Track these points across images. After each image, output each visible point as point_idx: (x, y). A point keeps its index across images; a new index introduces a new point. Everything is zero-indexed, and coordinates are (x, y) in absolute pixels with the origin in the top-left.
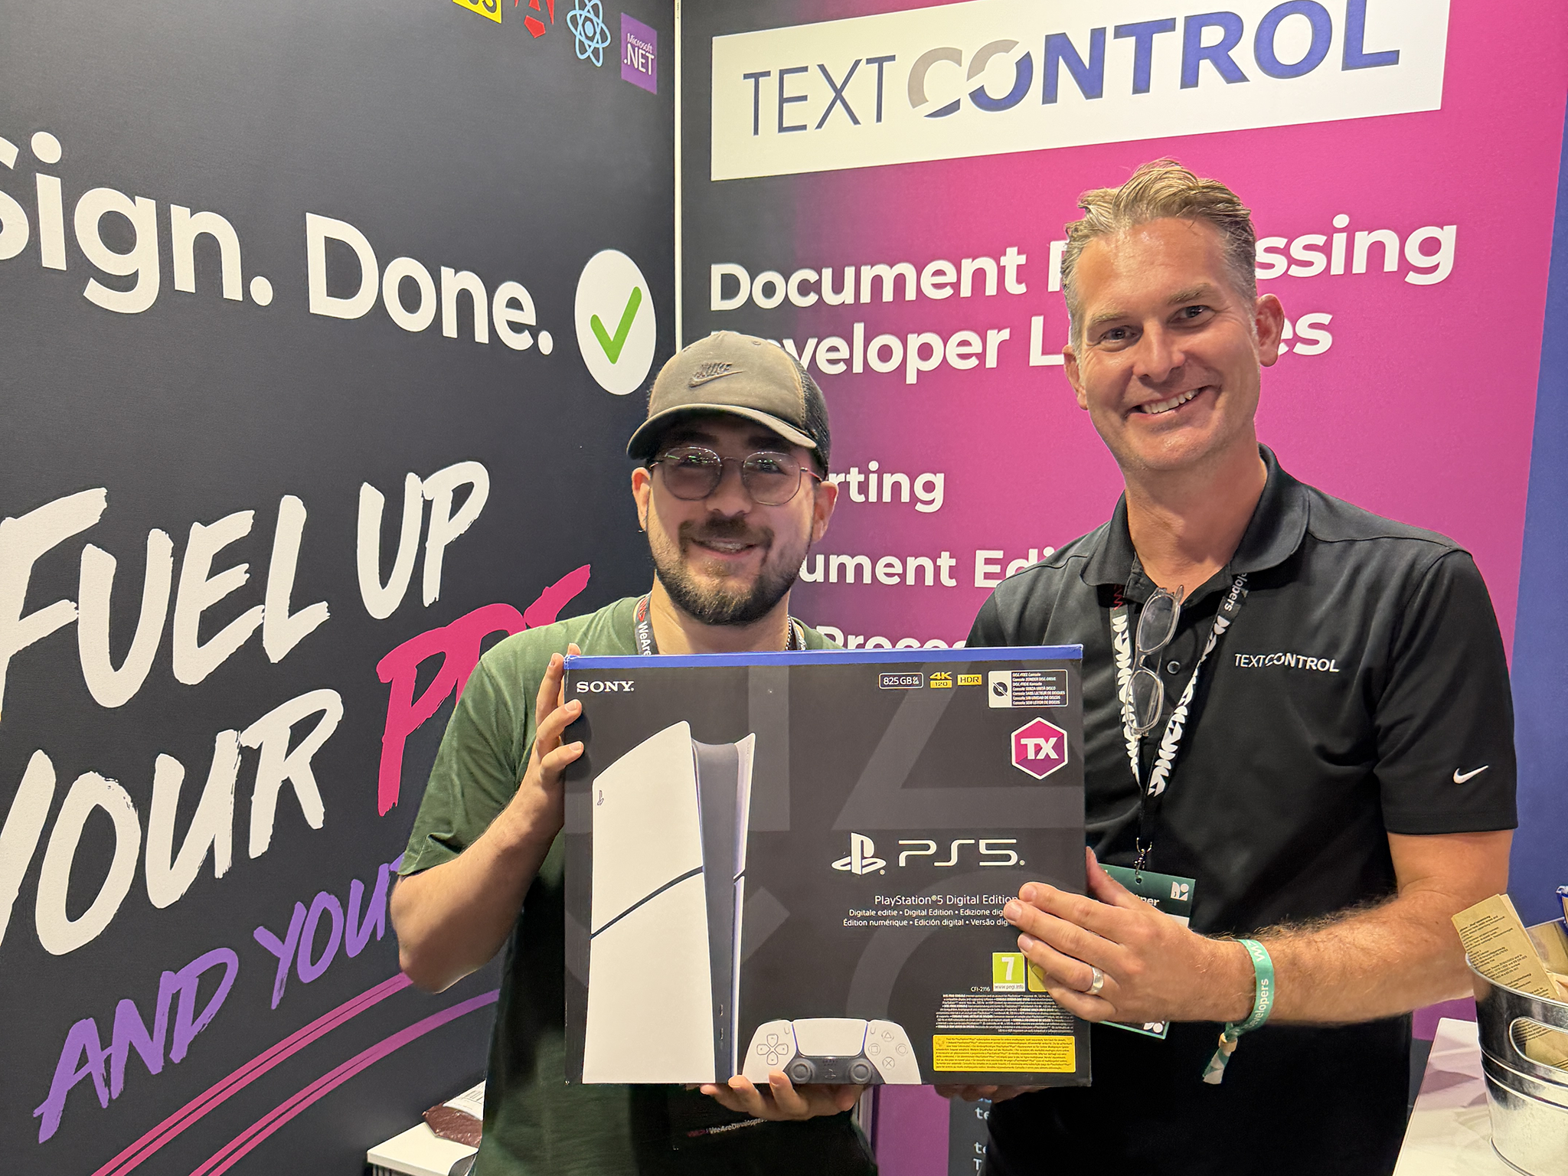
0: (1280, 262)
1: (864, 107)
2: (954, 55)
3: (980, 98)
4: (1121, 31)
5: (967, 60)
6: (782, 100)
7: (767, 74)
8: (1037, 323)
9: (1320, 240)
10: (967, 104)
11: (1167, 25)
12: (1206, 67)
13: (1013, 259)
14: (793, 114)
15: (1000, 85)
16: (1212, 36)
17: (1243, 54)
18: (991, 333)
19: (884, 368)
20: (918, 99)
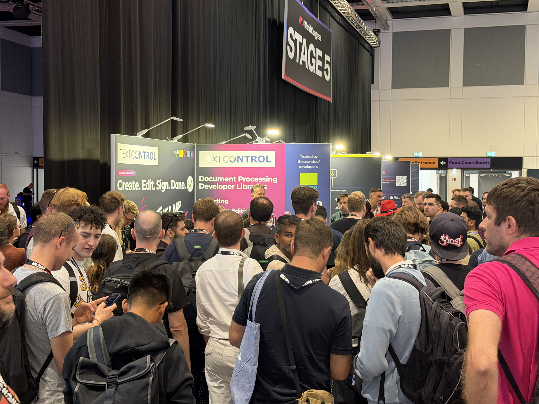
0: (261, 180)
1: (218, 161)
2: (228, 157)
3: (230, 161)
4: (245, 156)
5: (229, 157)
6: (208, 159)
7: (206, 156)
8: (238, 185)
9: (265, 178)
10: (229, 162)
11: (250, 156)
12: (253, 161)
13: (235, 178)
14: (209, 161)
15: (233, 160)
16: (254, 158)
17: (257, 160)
18: (233, 185)
19: (221, 188)
20: (224, 160)
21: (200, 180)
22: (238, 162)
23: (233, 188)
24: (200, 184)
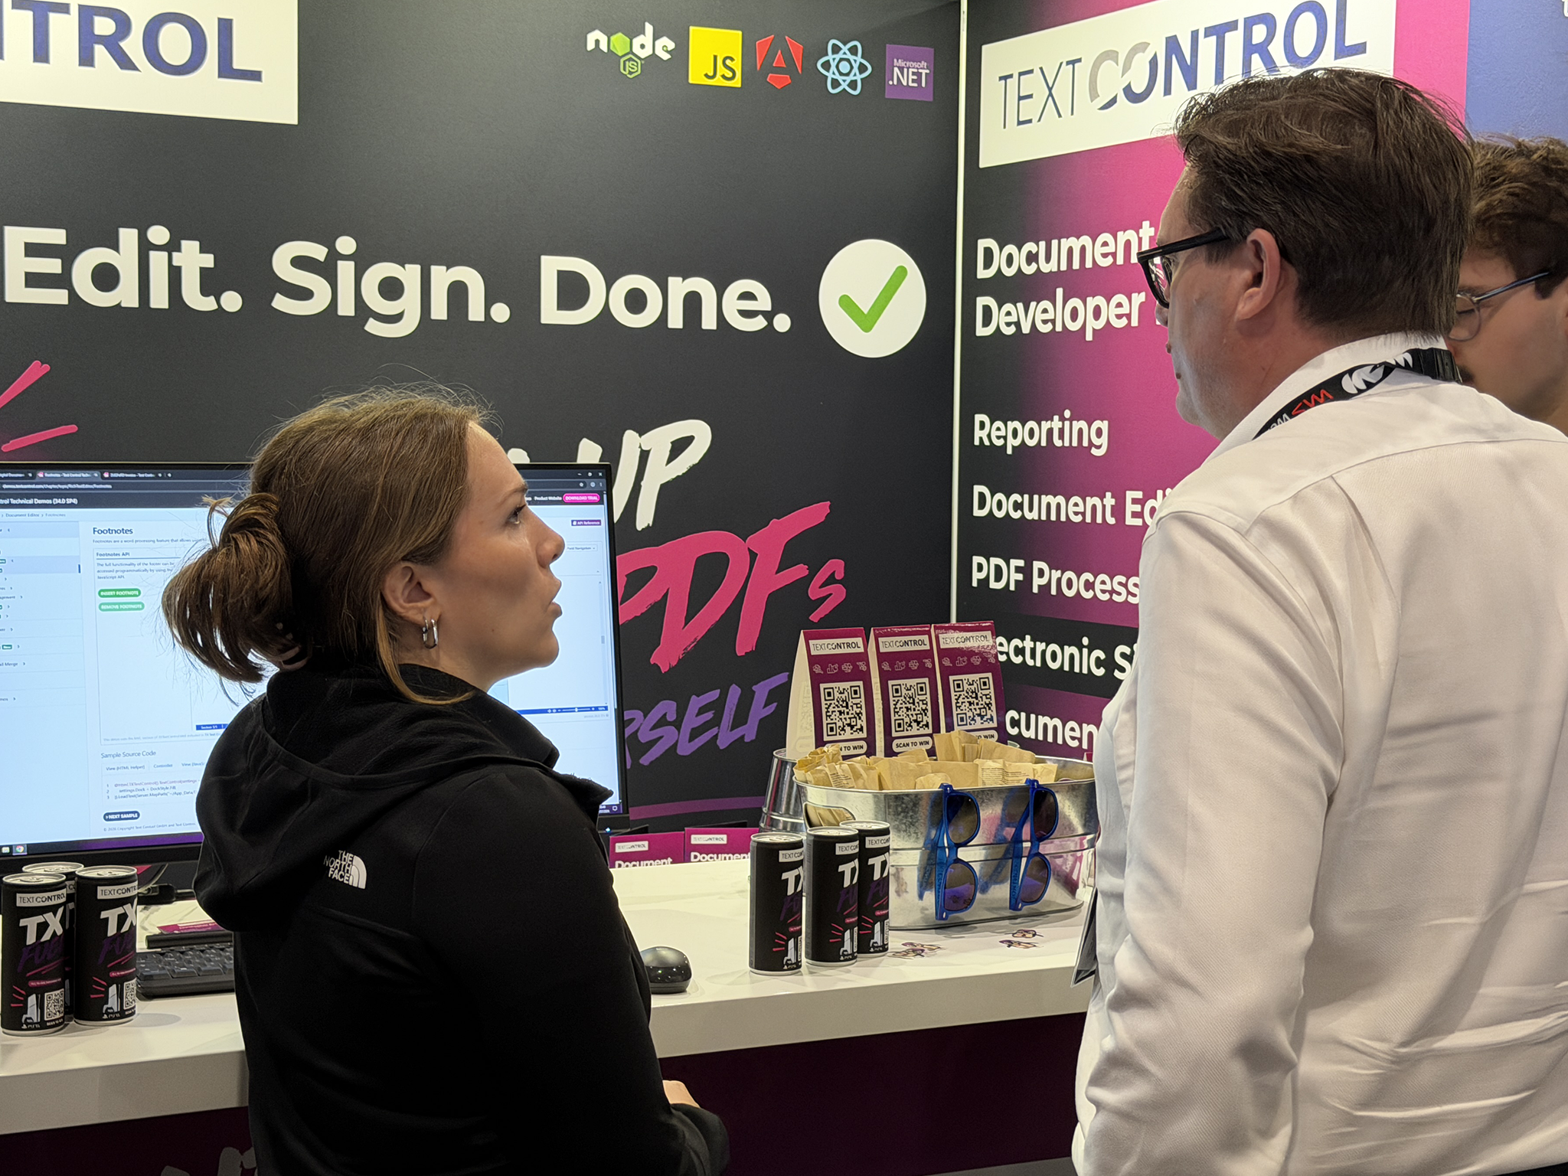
1: (1064, 103)
2: (1113, 57)
4: (1207, 32)
5: (1121, 59)
6: (1020, 98)
7: (1011, 76)
10: (1122, 97)
11: (1233, 26)
12: (1255, 60)
13: (1147, 231)
15: (1140, 82)
16: (1259, 33)
17: (1276, 46)
18: (1134, 296)
19: (1074, 327)
20: (1094, 94)
21: (982, 273)
22: (1167, 91)
23: (1135, 323)
24: (982, 301)
